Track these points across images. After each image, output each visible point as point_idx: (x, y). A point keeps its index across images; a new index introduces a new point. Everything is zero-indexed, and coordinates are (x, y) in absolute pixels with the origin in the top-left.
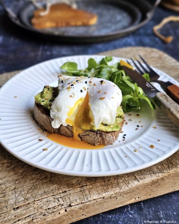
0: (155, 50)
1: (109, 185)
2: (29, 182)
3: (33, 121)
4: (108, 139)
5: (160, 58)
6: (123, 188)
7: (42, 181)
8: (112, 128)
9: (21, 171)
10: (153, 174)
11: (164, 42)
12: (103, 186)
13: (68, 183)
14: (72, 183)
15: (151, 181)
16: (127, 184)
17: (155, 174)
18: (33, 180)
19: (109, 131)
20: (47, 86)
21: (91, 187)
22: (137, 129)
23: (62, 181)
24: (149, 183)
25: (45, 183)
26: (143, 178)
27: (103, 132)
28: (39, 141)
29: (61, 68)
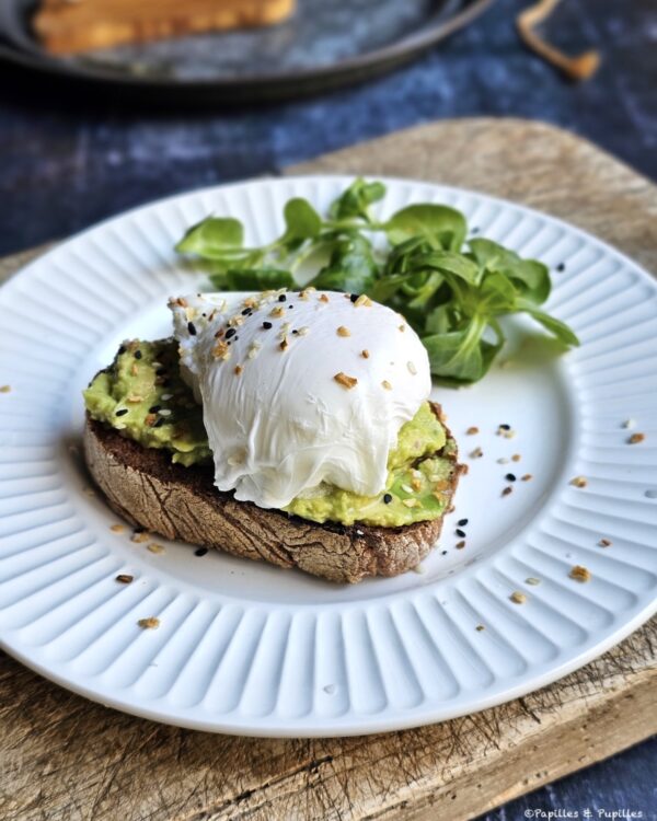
0: (540, 127)
1: (422, 749)
2: (97, 765)
3: (84, 489)
4: (401, 556)
5: (565, 161)
6: (478, 754)
7: (148, 754)
8: (415, 509)
9: (56, 718)
10: (590, 684)
11: (566, 77)
12: (396, 755)
13: (256, 753)
14: (271, 752)
15: (586, 712)
16: (493, 738)
17: (598, 683)
18: (109, 752)
19: (400, 523)
20: (132, 343)
21: (349, 766)
22: (507, 491)
23: (230, 746)
24: (577, 720)
25: (161, 761)
26: (553, 702)
27: (379, 527)
28: (120, 585)
29: (177, 249)
